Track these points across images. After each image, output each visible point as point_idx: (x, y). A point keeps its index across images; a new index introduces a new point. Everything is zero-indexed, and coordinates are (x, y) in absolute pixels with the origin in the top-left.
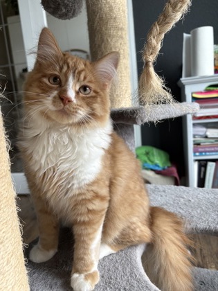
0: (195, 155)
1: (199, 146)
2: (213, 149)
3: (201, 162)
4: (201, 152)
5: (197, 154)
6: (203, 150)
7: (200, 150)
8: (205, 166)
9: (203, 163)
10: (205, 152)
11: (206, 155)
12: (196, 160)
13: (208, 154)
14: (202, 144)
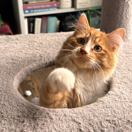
0: (25, 13)
1: (27, 5)
2: (39, 7)
4: (29, 10)
5: (27, 11)
6: (31, 8)
7: (29, 8)
8: (33, 22)
9: (31, 19)
10: (33, 9)
11: (33, 12)
12: (26, 17)
13: (35, 11)
14: (29, 3)
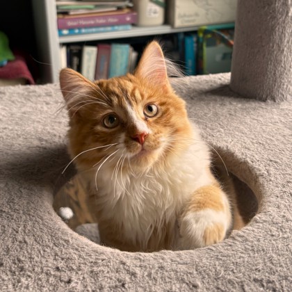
0: (61, 35)
1: (67, 17)
2: (92, 22)
3: (73, 48)
4: (71, 29)
5: (65, 32)
6: (75, 24)
7: (70, 24)
8: (80, 55)
9: (75, 49)
10: (80, 27)
11: (80, 34)
12: (63, 44)
13: (83, 31)
14: (72, 13)
